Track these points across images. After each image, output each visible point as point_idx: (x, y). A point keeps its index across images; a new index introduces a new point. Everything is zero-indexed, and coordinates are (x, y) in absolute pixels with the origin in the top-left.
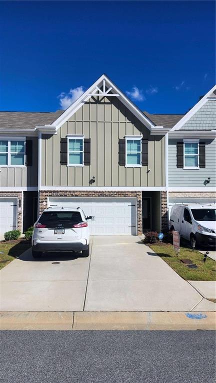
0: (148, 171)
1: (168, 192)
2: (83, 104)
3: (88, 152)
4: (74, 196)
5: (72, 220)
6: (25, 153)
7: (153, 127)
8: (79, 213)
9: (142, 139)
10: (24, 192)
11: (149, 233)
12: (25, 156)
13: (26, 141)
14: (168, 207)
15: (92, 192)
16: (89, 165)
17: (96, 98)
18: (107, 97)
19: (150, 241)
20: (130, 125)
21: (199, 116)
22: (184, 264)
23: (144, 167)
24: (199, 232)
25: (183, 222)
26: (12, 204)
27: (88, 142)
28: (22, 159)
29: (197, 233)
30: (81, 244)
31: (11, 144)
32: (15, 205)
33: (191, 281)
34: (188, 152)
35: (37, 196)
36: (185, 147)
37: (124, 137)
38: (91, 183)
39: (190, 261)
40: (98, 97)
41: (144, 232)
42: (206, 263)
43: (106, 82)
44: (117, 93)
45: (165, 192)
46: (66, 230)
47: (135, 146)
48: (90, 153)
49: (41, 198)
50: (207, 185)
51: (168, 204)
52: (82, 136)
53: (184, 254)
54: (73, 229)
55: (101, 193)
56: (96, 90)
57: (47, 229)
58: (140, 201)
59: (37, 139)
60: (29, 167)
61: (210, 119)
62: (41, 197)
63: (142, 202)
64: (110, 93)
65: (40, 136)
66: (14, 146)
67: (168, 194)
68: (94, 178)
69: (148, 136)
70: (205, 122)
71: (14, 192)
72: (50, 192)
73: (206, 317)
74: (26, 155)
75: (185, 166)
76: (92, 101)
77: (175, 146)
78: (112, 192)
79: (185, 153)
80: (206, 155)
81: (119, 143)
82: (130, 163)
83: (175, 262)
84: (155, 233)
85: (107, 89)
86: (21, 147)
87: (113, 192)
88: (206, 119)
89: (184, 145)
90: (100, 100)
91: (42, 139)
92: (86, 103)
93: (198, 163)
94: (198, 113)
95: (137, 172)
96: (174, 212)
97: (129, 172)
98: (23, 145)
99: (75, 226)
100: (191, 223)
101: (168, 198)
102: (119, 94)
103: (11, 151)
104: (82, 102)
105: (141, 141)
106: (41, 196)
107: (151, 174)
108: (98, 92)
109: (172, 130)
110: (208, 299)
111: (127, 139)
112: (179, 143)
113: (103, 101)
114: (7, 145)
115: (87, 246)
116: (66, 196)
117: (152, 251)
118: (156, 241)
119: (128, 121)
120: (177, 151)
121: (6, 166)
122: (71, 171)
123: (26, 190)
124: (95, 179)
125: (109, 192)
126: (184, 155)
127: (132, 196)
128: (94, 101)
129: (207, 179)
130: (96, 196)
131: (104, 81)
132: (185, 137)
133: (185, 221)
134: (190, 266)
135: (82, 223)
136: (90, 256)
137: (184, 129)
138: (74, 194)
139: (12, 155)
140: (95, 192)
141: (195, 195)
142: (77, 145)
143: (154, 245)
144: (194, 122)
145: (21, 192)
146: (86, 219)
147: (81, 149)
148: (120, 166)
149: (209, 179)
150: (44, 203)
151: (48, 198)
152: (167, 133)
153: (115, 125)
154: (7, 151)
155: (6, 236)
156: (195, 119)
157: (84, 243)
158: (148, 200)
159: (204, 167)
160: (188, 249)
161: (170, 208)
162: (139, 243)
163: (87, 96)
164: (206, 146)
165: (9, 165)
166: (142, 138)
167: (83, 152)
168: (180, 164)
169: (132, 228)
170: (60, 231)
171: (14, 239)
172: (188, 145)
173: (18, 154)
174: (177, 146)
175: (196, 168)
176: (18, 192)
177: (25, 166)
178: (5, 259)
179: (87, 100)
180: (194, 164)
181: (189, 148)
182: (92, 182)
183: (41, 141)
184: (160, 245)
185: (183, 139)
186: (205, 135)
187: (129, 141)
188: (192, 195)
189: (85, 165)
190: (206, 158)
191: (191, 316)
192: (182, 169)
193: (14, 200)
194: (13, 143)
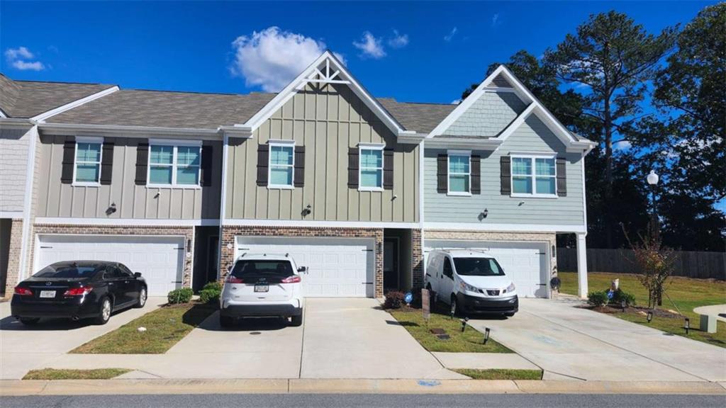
0: (394, 198)
1: (422, 231)
2: (294, 93)
3: (300, 167)
4: (277, 235)
5: (279, 272)
6: (200, 166)
7: (400, 131)
8: (289, 262)
9: (385, 149)
10: (196, 227)
11: (391, 294)
12: (200, 170)
13: (203, 147)
14: (423, 253)
15: (305, 228)
16: (302, 187)
17: (315, 86)
18: (332, 84)
19: (393, 305)
20: (366, 127)
21: (472, 115)
22: (433, 335)
23: (387, 191)
24: (462, 291)
25: (442, 277)
26: (176, 246)
27: (300, 151)
28: (194, 175)
29: (459, 292)
30: (291, 306)
31: (179, 151)
32: (181, 249)
33: (436, 353)
34: (455, 169)
35: (218, 234)
36: (450, 161)
37: (358, 145)
38: (305, 215)
39: (442, 331)
40: (318, 84)
41: (385, 293)
42: (464, 333)
43: (331, 62)
44: (347, 79)
45: (419, 231)
46: (270, 287)
47: (374, 158)
48: (303, 168)
49: (224, 238)
50: (484, 220)
51: (424, 248)
52: (292, 143)
53: (437, 323)
54: (281, 284)
55: (320, 231)
56: (315, 74)
57: (244, 284)
58: (380, 243)
59: (221, 144)
60: (206, 188)
61: (488, 120)
62: (224, 236)
63: (383, 246)
64: (337, 78)
65: (226, 140)
66: (182, 155)
67: (423, 233)
68: (309, 206)
69: (394, 145)
70: (480, 125)
71: (181, 228)
72: (239, 228)
73: (440, 384)
74: (202, 168)
75: (450, 190)
76: (309, 89)
77: (435, 159)
78: (336, 229)
79: (451, 171)
80: (481, 174)
81: (349, 154)
82: (367, 184)
83: (422, 333)
84: (401, 294)
85: (332, 72)
86: (194, 156)
87: (339, 229)
88: (482, 120)
89: (448, 158)
90: (320, 88)
91: (229, 145)
92: (300, 92)
93: (470, 187)
94: (470, 111)
95: (375, 198)
96: (432, 261)
97: (365, 198)
98: (198, 153)
99: (283, 281)
100: (452, 278)
101: (423, 239)
102: (350, 80)
103: (178, 163)
104: (294, 90)
105: (383, 152)
106: (224, 234)
107: (398, 202)
108: (318, 77)
109: (431, 136)
110: (449, 369)
111: (361, 148)
112: (441, 156)
113: (325, 90)
114: (172, 152)
115: (300, 310)
116: (265, 235)
117: (393, 319)
118: (401, 304)
119: (363, 121)
120: (438, 167)
121: (168, 186)
122: (273, 197)
123: (200, 225)
124: (311, 209)
125: (333, 229)
126: (449, 173)
127: (368, 236)
128: (312, 90)
129: (483, 212)
130: (312, 236)
131: (328, 61)
132: (450, 147)
133: (444, 276)
134: (441, 337)
135: (294, 277)
136: (302, 325)
137: (447, 134)
138: (276, 232)
139: (179, 169)
140: (310, 229)
141: (465, 236)
142: (285, 155)
143: (399, 311)
144: (463, 124)
145: (192, 228)
146: (299, 271)
147: (290, 162)
148: (350, 190)
149: (486, 211)
150: (230, 246)
151: (236, 237)
152: (421, 140)
153: (343, 127)
154: (171, 162)
155: (170, 297)
156: (465, 120)
157: (296, 306)
158: (395, 241)
159: (479, 193)
160: (445, 317)
161: (427, 255)
162: (376, 308)
163: (301, 82)
164: (482, 160)
165: (174, 184)
166: (384, 147)
167: (293, 166)
168: (442, 188)
169: (367, 287)
170: (262, 287)
171: (183, 302)
172: (454, 159)
173: (189, 167)
174: (438, 160)
175: (466, 194)
176: (187, 228)
177: (199, 186)
178: (180, 329)
179: (300, 88)
180: (463, 187)
181: (456, 164)
182: (306, 212)
183: (226, 148)
184: (408, 311)
185: (446, 150)
186: (480, 145)
187: (366, 152)
188: (460, 236)
189: (295, 186)
190: (482, 179)
191: (423, 383)
192: (445, 195)
193: (180, 241)
194: (181, 149)
